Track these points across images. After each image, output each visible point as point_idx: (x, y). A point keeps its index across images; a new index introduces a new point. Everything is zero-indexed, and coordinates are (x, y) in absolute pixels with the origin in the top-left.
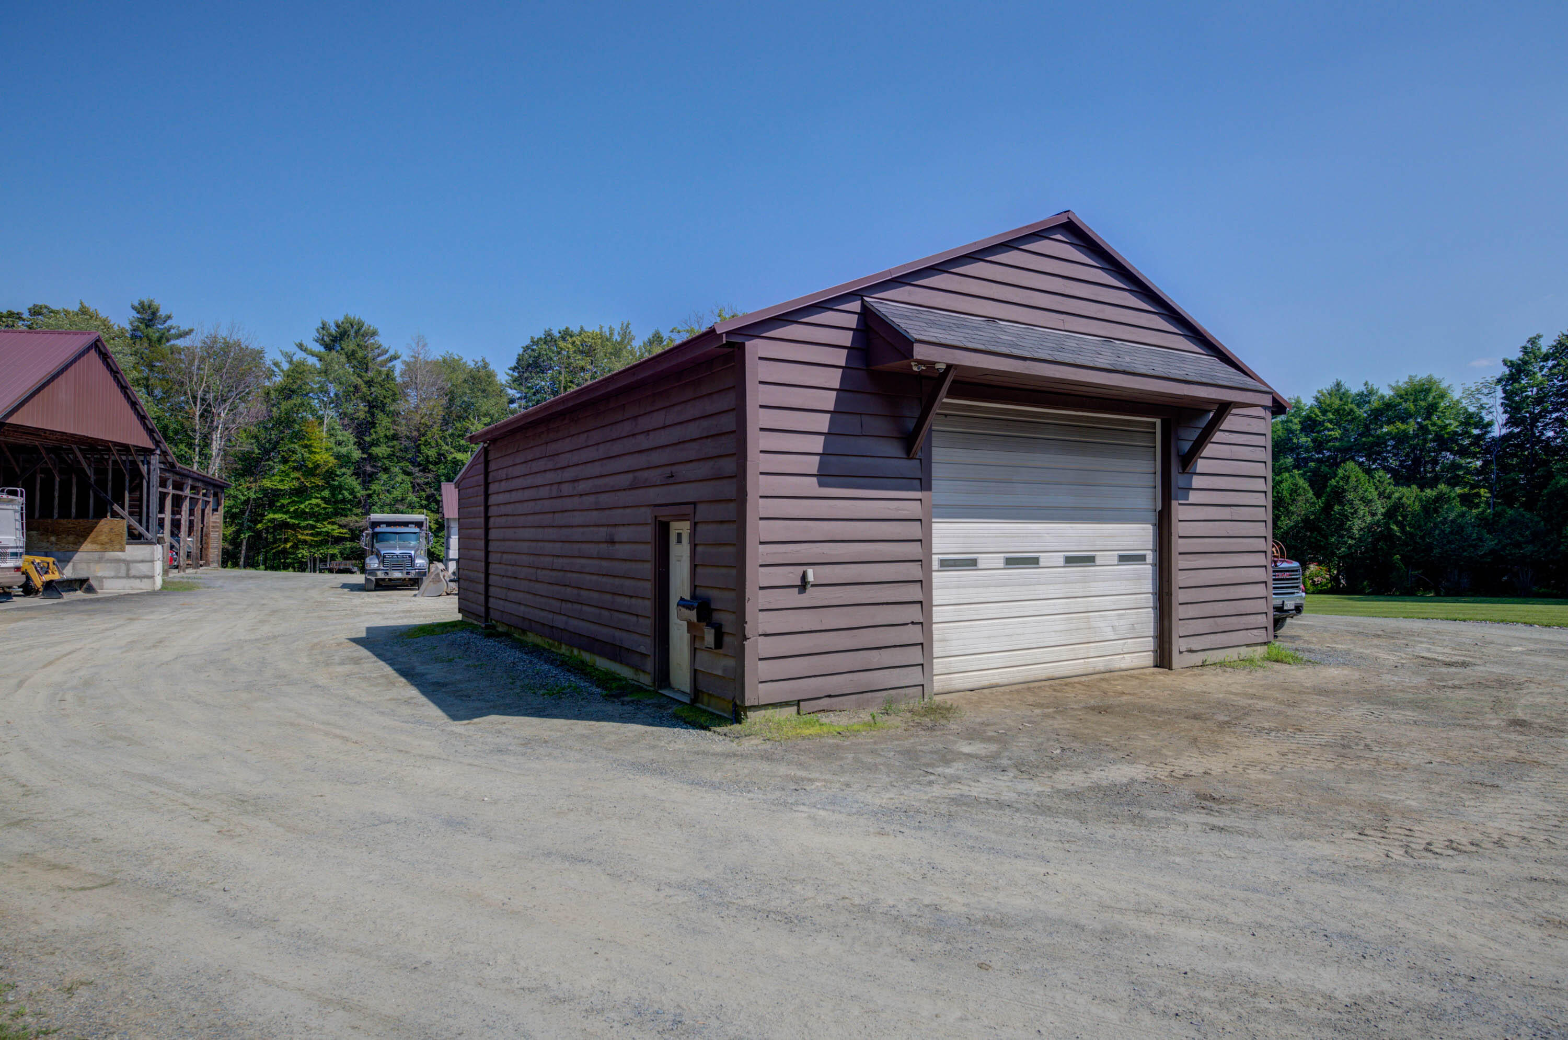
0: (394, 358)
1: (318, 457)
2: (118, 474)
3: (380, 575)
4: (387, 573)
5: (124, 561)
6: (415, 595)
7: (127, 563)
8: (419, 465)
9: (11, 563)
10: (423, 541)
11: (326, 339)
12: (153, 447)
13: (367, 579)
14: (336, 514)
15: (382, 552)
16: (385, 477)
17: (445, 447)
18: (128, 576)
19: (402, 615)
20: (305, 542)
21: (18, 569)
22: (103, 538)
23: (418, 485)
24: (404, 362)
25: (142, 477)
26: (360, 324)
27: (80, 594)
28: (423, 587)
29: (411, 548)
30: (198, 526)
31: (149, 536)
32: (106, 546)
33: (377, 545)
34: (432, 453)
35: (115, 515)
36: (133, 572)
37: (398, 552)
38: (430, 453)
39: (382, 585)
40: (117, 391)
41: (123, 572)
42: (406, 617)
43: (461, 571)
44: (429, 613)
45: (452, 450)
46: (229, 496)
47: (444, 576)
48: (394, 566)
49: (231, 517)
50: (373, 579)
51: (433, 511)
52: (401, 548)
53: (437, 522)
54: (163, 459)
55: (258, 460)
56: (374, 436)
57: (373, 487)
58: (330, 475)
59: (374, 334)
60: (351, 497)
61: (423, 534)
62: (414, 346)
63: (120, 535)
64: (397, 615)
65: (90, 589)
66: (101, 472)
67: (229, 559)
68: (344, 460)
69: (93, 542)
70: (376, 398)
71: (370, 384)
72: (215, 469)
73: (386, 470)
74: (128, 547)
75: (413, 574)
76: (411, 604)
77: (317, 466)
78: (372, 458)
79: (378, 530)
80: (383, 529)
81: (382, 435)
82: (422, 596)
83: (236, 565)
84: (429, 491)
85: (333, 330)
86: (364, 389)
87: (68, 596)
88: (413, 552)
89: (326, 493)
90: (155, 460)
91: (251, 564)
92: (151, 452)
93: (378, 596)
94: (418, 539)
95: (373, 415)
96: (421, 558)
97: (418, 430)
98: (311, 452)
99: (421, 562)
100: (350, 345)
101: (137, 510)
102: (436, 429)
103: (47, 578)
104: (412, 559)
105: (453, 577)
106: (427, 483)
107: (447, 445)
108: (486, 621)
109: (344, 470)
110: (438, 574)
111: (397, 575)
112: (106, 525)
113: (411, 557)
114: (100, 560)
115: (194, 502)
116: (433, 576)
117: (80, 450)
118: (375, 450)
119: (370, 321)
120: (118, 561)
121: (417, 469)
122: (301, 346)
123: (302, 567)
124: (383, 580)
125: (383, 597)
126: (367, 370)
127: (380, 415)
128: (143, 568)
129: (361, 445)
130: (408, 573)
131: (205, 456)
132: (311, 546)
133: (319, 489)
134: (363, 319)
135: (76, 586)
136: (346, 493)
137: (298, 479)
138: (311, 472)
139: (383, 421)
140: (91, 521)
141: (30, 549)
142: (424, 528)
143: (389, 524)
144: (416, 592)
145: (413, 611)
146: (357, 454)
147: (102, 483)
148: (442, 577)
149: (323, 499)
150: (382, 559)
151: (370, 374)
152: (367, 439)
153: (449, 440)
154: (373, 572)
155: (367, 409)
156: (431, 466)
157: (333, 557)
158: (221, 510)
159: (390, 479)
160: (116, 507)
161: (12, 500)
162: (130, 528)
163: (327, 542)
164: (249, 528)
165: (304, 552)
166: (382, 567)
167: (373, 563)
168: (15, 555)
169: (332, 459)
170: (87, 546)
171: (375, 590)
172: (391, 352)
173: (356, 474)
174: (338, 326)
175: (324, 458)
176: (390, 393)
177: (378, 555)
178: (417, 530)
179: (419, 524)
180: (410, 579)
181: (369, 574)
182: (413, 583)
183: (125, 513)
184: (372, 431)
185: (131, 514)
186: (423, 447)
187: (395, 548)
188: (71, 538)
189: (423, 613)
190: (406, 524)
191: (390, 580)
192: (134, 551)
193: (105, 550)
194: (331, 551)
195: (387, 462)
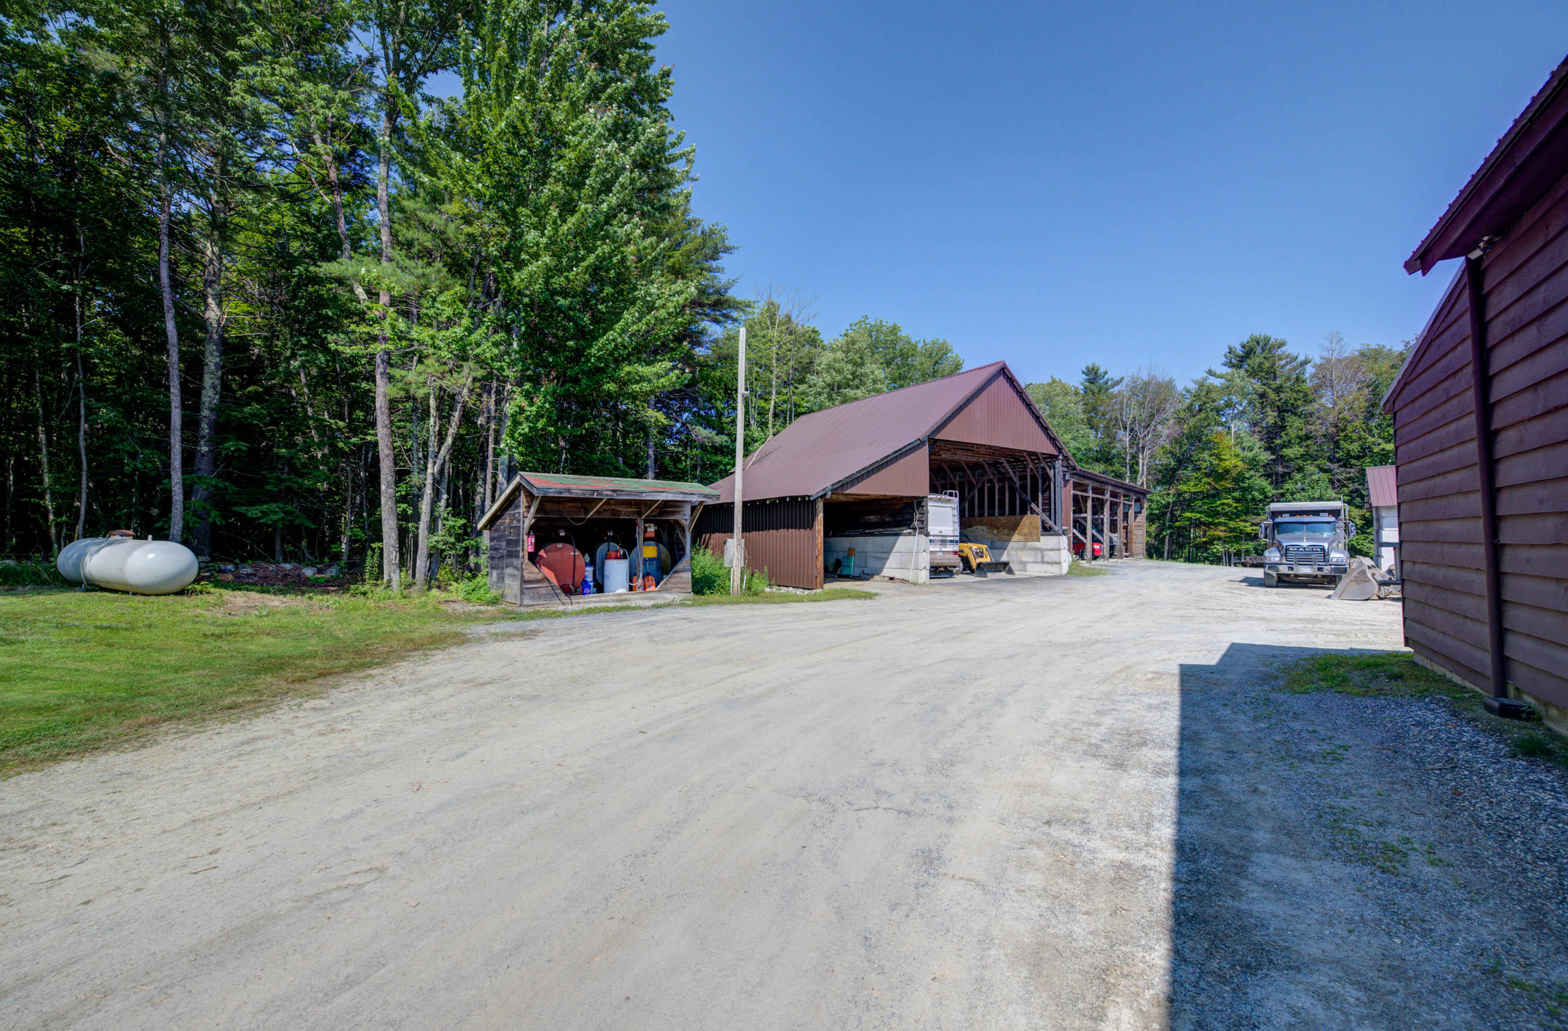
0: (1306, 362)
1: (1227, 463)
2: (1034, 478)
3: (1284, 569)
4: (1292, 569)
5: (1040, 549)
6: (1329, 597)
7: (1042, 551)
8: (1339, 460)
9: (950, 548)
10: (1341, 532)
11: (1234, 361)
12: (1056, 453)
13: (1266, 574)
14: (1247, 513)
15: (1285, 544)
16: (1298, 476)
17: (1371, 439)
18: (1043, 562)
19: (1299, 625)
20: (1219, 539)
21: (955, 553)
22: (1026, 531)
23: (1339, 481)
24: (1315, 366)
25: (1050, 480)
26: (1267, 340)
27: (1003, 575)
28: (1341, 586)
29: (1324, 540)
30: (1121, 524)
31: (1056, 528)
32: (1029, 537)
33: (1278, 537)
34: (1355, 447)
35: (1033, 512)
36: (1046, 559)
37: (1305, 544)
38: (1351, 448)
39: (1285, 582)
40: (1023, 408)
41: (1039, 559)
42: (1303, 631)
43: (1407, 566)
44: (1345, 627)
45: (1380, 441)
46: (1149, 500)
47: (1373, 575)
48: (1300, 560)
49: (1151, 519)
50: (1274, 574)
51: (1357, 507)
52: (1308, 539)
53: (1363, 517)
54: (1065, 463)
55: (1174, 470)
56: (1285, 438)
57: (1286, 486)
58: (1239, 479)
59: (1281, 344)
60: (1261, 497)
61: (1341, 524)
62: (1327, 344)
63: (1036, 528)
64: (1292, 626)
65: (1010, 571)
66: (1023, 478)
67: (1153, 552)
68: (1253, 464)
69: (1020, 534)
70: (1286, 402)
71: (1278, 390)
72: (1142, 481)
73: (1300, 470)
74: (1042, 538)
75: (1327, 570)
76: (1321, 608)
77: (1227, 471)
78: (1281, 459)
79: (1279, 520)
80: (1286, 518)
81: (1293, 436)
82: (1340, 597)
83: (1160, 556)
84: (1352, 486)
85: (1239, 351)
86: (1272, 395)
87: (991, 576)
88: (1326, 545)
89: (1237, 494)
90: (1058, 464)
91: (1172, 557)
92: (1056, 457)
93: (1277, 594)
94: (1334, 530)
95: (1283, 419)
96: (1338, 551)
97: (1336, 426)
98: (1221, 460)
99: (1338, 556)
100: (1255, 361)
101: (1048, 508)
102: (1357, 423)
103: (979, 560)
104: (1325, 554)
105: (1387, 577)
106: (1349, 479)
107: (1373, 436)
108: (1501, 691)
109: (1252, 472)
110: (1364, 572)
111: (1305, 570)
112: (1028, 519)
113: (1323, 549)
114: (1024, 549)
115: (1114, 505)
116: (1355, 574)
117: (1008, 461)
118: (1288, 452)
119: (1275, 335)
120: (1036, 549)
121: (1336, 465)
122: (1210, 372)
123: (1216, 560)
124: (1288, 575)
125: (1283, 595)
126: (1275, 378)
127: (1291, 419)
128: (1051, 556)
129: (1270, 448)
130: (1320, 569)
131: (1134, 472)
132: (1225, 542)
133: (1229, 491)
134: (1269, 334)
135: (1001, 568)
136: (1256, 494)
137: (1209, 484)
138: (1221, 476)
139: (1295, 425)
140: (1018, 517)
141: (964, 538)
142: (1342, 517)
143: (1293, 513)
144: (1331, 592)
145: (1320, 621)
146: (1266, 456)
147: (1023, 487)
148: (1369, 576)
149: (1234, 498)
150: (1285, 552)
151: (1278, 382)
152: (1278, 441)
153: (1375, 432)
154: (1273, 566)
155: (1276, 414)
156: (1353, 461)
157: (1248, 552)
158: (1145, 513)
159: (1304, 477)
160: (1033, 505)
161: (949, 501)
162: (1043, 522)
163: (1240, 538)
164: (1170, 527)
165: (1219, 548)
166: (1284, 561)
167: (1273, 556)
168: (952, 541)
169: (1240, 463)
170: (1016, 537)
171: (1277, 587)
172: (1301, 358)
173: (1268, 476)
174: (1243, 347)
175: (1232, 461)
176: (1301, 395)
177: (1279, 547)
178: (1332, 519)
179: (1335, 513)
180: (1324, 576)
181: (1270, 568)
182: (1328, 581)
183: (1039, 510)
184: (1283, 434)
185: (1044, 510)
186: (1342, 442)
187: (1301, 539)
188: (1006, 531)
189: (1336, 627)
190: (1316, 513)
191: (1296, 576)
192: (1047, 541)
193: (1027, 541)
194: (1244, 547)
195: (1300, 462)
